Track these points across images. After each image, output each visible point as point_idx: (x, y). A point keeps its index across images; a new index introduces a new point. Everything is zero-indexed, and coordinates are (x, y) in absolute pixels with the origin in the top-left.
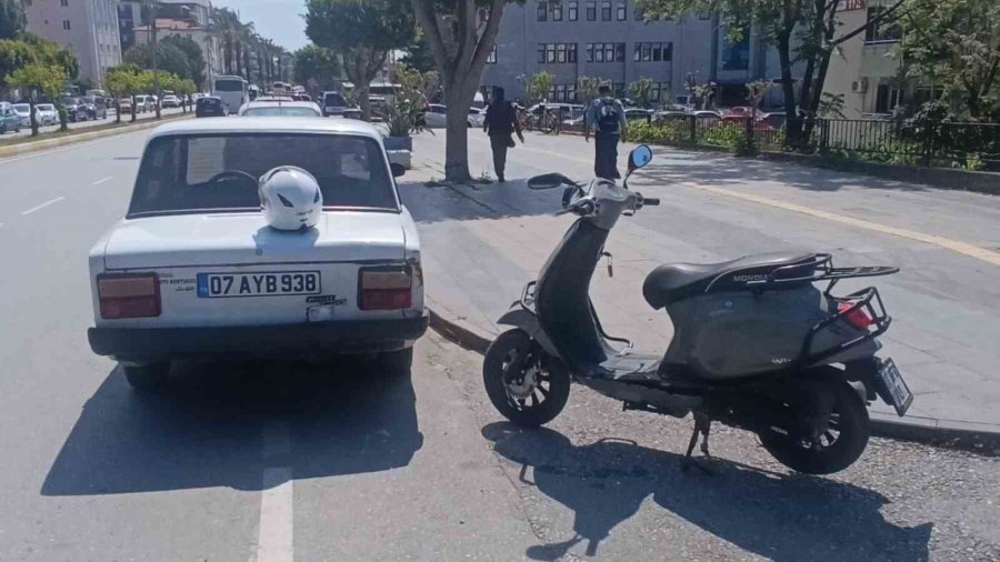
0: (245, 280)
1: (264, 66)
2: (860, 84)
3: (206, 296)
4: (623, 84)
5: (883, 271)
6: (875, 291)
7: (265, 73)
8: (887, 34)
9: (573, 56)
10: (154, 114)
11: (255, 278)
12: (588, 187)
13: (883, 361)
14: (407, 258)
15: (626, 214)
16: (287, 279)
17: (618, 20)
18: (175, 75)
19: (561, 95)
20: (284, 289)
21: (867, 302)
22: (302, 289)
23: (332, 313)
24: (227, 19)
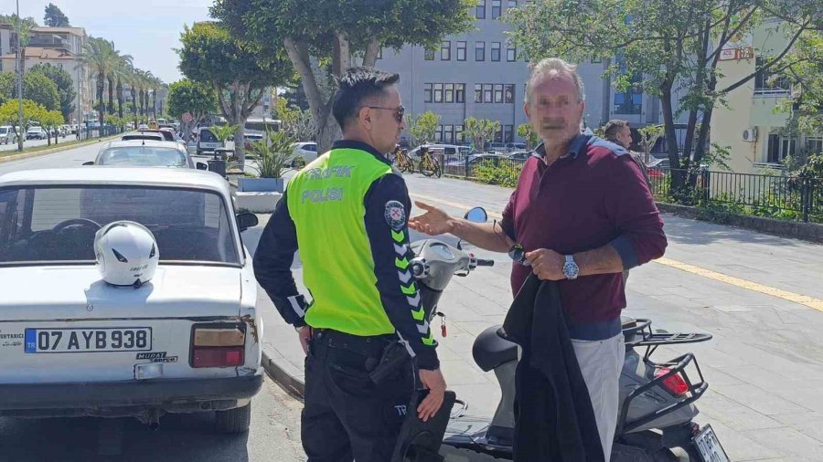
0: (74, 335)
1: (137, 98)
2: (750, 133)
3: (33, 351)
4: (512, 126)
5: (698, 338)
6: (692, 357)
7: (138, 104)
8: (776, 84)
9: (460, 97)
10: (16, 146)
11: (84, 333)
12: (419, 248)
13: (701, 428)
14: (242, 315)
15: (459, 275)
16: (117, 335)
17: (508, 61)
18: (41, 106)
19: (448, 136)
20: (113, 346)
21: (681, 369)
22: (132, 345)
23: (161, 371)
24: (102, 49)
